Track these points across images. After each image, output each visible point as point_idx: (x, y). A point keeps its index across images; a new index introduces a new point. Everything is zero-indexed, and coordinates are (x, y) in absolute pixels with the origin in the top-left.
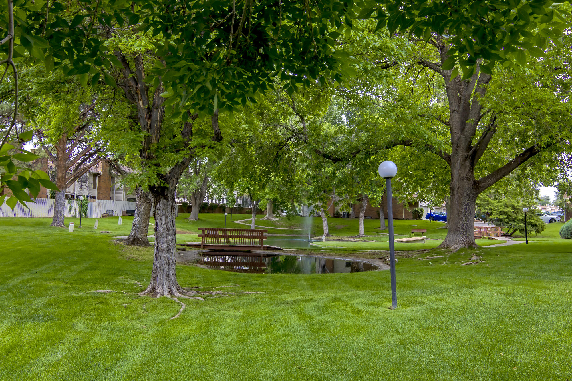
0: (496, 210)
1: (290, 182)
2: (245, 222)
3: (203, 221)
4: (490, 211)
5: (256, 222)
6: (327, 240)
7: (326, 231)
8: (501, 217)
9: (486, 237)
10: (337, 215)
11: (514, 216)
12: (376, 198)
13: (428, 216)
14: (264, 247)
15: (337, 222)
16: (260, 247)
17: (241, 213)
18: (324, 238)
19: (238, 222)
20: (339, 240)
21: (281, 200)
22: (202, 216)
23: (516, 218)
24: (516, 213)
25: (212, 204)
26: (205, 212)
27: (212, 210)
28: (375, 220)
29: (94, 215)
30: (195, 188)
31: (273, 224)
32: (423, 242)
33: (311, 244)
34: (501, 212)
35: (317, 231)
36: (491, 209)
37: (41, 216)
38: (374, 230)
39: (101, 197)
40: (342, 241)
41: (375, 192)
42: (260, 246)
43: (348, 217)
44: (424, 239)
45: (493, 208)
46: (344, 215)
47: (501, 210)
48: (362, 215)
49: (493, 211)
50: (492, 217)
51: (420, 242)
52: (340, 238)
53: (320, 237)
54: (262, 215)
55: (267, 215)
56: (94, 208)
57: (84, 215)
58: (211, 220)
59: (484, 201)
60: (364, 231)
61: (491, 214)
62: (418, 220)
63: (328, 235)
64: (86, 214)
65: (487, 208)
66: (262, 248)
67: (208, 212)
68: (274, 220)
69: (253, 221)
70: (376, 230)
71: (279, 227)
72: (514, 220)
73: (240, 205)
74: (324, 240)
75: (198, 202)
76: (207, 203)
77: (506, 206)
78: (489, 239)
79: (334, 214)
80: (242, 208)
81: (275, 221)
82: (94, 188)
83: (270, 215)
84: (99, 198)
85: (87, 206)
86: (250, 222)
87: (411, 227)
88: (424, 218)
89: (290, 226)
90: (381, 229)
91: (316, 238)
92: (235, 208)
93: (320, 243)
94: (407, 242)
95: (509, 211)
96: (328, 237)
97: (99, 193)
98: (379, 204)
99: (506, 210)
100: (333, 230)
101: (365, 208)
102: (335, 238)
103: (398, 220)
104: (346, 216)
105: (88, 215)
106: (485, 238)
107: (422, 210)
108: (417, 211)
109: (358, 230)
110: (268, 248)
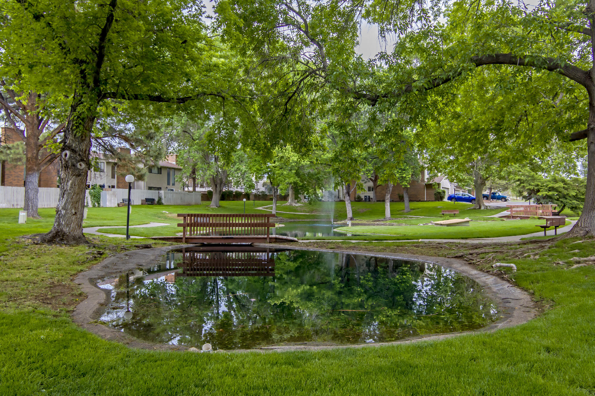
0: (544, 186)
1: (305, 146)
2: (267, 208)
3: (224, 208)
4: (536, 188)
5: (277, 208)
6: (353, 225)
7: (350, 214)
8: (550, 193)
9: (536, 216)
10: (359, 199)
11: (565, 192)
12: (405, 177)
13: (450, 198)
14: (270, 238)
15: (360, 206)
16: (266, 238)
17: (266, 200)
18: (349, 223)
19: (260, 208)
20: (365, 225)
21: (301, 184)
22: (224, 203)
23: (568, 194)
24: (566, 189)
25: (236, 192)
26: (230, 200)
27: (237, 197)
28: (397, 203)
29: (108, 204)
30: (212, 173)
31: (295, 210)
32: (467, 224)
33: (335, 230)
34: (550, 188)
35: (341, 215)
36: (538, 185)
37: (46, 207)
38: (398, 212)
39: (121, 186)
40: (369, 225)
41: (404, 170)
42: (266, 236)
43: (370, 201)
44: (468, 222)
45: (540, 184)
46: (365, 199)
47: (550, 186)
48: (388, 197)
49: (540, 187)
50: (540, 194)
51: (464, 224)
52: (364, 222)
53: (343, 222)
54: (285, 202)
55: (290, 201)
56: (108, 197)
57: (97, 205)
58: (232, 207)
59: (528, 176)
60: (391, 214)
61: (538, 191)
62: (440, 202)
63: (351, 219)
64: (99, 204)
65: (533, 184)
66: (268, 240)
67: (233, 200)
68: (297, 205)
69: (274, 206)
70: (400, 212)
71: (301, 212)
72: (564, 197)
73: (263, 192)
74: (350, 225)
75: (218, 189)
76: (232, 191)
77: (555, 181)
78: (539, 218)
79: (355, 198)
80: (266, 195)
81: (297, 207)
82: (113, 177)
83: (292, 200)
84: (118, 187)
85: (100, 195)
86: (271, 208)
87: (436, 209)
88: (446, 199)
89: (312, 212)
90: (405, 211)
91: (339, 222)
92: (259, 195)
93: (345, 228)
94: (448, 225)
95: (560, 187)
96: (354, 222)
97: (118, 183)
98: (409, 184)
99: (556, 185)
100: (356, 214)
101: (391, 189)
102: (360, 222)
103: (420, 202)
104: (367, 200)
105: (101, 205)
106: (534, 218)
107: (444, 192)
108: (439, 193)
109: (383, 213)
110: (277, 240)
